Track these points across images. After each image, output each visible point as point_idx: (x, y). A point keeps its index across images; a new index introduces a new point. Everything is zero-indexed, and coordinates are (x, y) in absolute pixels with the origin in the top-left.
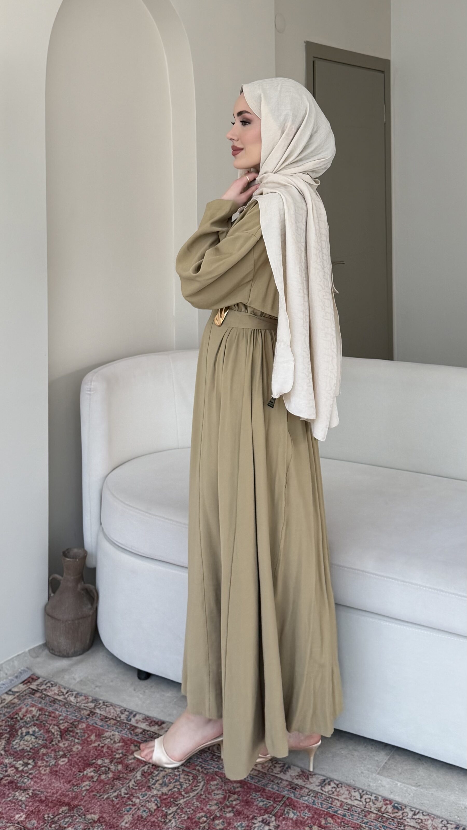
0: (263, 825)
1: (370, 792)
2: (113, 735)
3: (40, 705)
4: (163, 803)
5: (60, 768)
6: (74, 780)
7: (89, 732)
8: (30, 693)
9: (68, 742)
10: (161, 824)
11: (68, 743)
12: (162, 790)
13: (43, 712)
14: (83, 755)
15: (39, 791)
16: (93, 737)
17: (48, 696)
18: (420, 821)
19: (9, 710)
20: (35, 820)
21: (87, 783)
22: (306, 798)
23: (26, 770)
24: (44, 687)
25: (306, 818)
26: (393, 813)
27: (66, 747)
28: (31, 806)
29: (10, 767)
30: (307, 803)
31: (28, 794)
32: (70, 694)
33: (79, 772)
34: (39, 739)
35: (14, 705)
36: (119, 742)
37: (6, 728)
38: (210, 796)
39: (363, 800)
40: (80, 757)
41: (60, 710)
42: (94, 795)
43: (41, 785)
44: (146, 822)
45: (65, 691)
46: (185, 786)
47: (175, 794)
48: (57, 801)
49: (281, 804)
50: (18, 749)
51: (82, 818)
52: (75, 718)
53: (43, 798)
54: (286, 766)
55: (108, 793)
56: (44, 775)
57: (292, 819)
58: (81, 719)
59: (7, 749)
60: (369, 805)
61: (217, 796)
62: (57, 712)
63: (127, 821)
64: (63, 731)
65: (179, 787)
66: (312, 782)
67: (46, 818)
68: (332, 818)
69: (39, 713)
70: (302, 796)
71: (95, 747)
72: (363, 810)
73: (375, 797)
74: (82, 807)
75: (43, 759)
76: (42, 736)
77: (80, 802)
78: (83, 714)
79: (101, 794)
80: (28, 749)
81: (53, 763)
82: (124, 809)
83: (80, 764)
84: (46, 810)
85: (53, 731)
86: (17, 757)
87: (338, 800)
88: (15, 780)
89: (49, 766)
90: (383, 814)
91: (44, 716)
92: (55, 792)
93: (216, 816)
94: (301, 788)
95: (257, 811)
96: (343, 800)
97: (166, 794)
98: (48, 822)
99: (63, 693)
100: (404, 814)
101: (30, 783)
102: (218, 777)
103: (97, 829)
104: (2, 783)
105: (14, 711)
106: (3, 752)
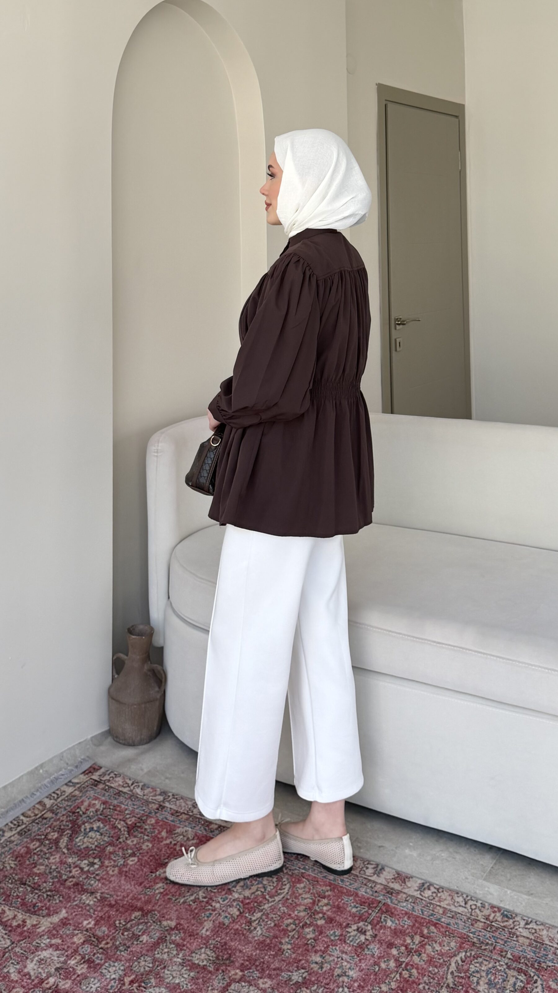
0: (359, 934)
1: (474, 898)
2: (186, 831)
3: (103, 798)
4: (246, 909)
5: (129, 868)
6: (146, 882)
7: (158, 828)
8: (92, 785)
9: (137, 839)
10: (245, 932)
12: (243, 893)
13: (108, 805)
14: (154, 854)
15: (108, 894)
16: (164, 834)
17: (112, 787)
18: (533, 931)
19: (69, 804)
20: (105, 926)
21: (160, 885)
22: (405, 904)
23: (92, 871)
24: (107, 777)
25: (406, 926)
26: (503, 922)
27: (135, 845)
28: (100, 911)
29: (74, 868)
30: (406, 910)
31: (96, 897)
32: (136, 786)
33: (151, 872)
34: (105, 836)
35: (75, 798)
36: (193, 839)
37: (67, 823)
38: (297, 901)
39: (468, 906)
40: (151, 856)
41: (126, 803)
42: (169, 899)
43: (109, 887)
44: (228, 930)
45: (130, 782)
46: (269, 889)
47: (259, 897)
48: (129, 905)
49: (377, 911)
50: (82, 847)
51: (157, 924)
52: (143, 812)
53: (113, 903)
54: (380, 867)
55: (184, 897)
56: (113, 876)
57: (390, 928)
58: (149, 813)
59: (69, 846)
60: (475, 912)
61: (306, 901)
62: (123, 806)
63: (208, 928)
64: (130, 826)
65: (263, 890)
66: (409, 885)
67: (118, 925)
68: (436, 927)
69: (102, 806)
70: (399, 902)
71: (167, 844)
72: (469, 918)
73: (481, 904)
74: (156, 912)
75: (110, 858)
76: (107, 832)
77: (153, 906)
78: (152, 808)
79: (177, 897)
80: (93, 847)
81: (122, 862)
82: (203, 914)
83: (151, 864)
84: (117, 915)
85: (119, 827)
86: (82, 855)
87: (440, 906)
88: (81, 881)
89: (117, 866)
90: (492, 922)
91: (109, 810)
92: (126, 896)
93: (306, 923)
94: (398, 893)
95: (350, 918)
96: (445, 906)
97: (248, 898)
98: (120, 929)
99: (128, 784)
100: (516, 923)
101: (98, 885)
102: (304, 880)
103: (175, 937)
104: (66, 886)
105: (76, 804)
106: (65, 851)
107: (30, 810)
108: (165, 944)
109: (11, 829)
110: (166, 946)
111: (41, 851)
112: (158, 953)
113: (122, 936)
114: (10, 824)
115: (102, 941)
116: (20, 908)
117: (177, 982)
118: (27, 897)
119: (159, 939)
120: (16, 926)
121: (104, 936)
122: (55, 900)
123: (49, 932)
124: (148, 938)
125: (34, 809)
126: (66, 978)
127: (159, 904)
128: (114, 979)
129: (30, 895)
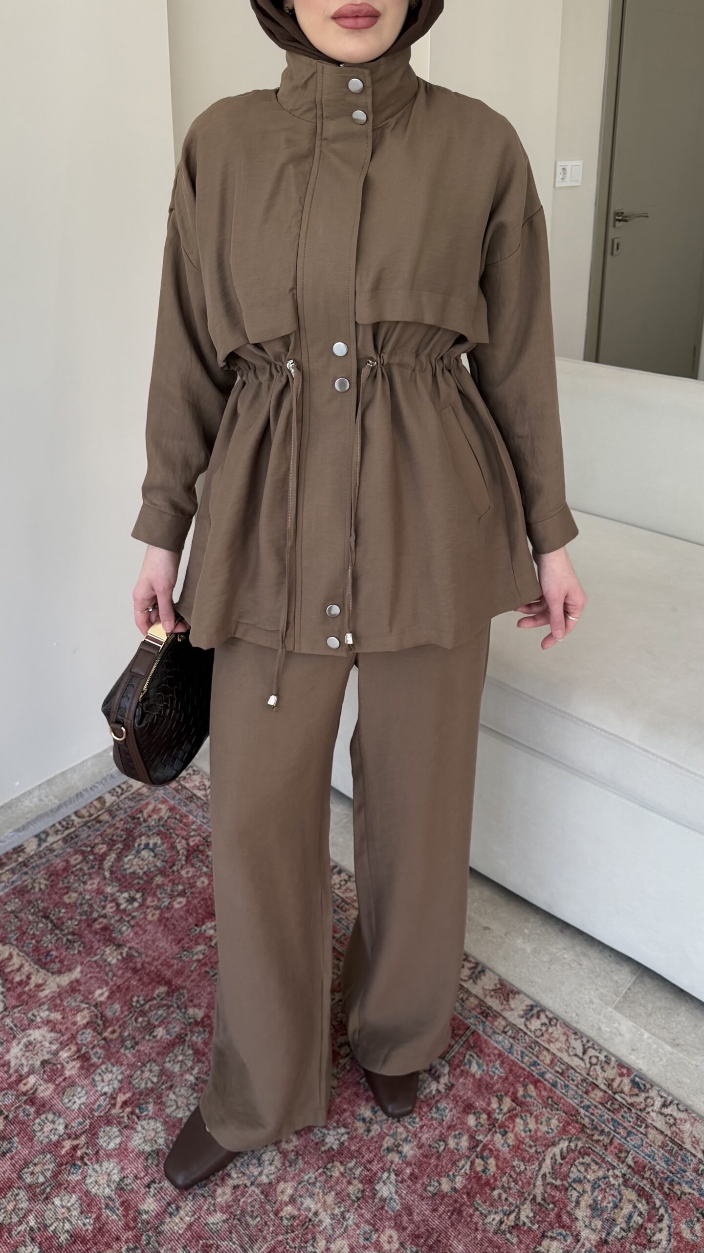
0: (430, 1080)
3: (172, 802)
5: (173, 915)
6: (186, 939)
9: (194, 869)
11: (193, 872)
13: (174, 813)
15: (137, 952)
17: (185, 788)
18: (672, 1121)
19: (132, 804)
20: (119, 1003)
21: (201, 948)
22: (501, 1038)
23: (129, 910)
25: (496, 1078)
26: (631, 1096)
27: (189, 878)
29: (111, 902)
30: (501, 1048)
31: (121, 954)
33: (196, 925)
34: (159, 859)
35: (141, 797)
37: (122, 833)
39: (587, 1057)
40: (203, 900)
41: (195, 814)
42: (207, 972)
43: (142, 940)
48: (156, 973)
49: (462, 1042)
50: (128, 871)
51: (181, 1011)
53: (139, 966)
54: (479, 968)
56: (150, 922)
57: (474, 1076)
59: (114, 869)
60: (595, 1069)
62: (191, 817)
64: (190, 849)
66: (513, 1006)
67: (134, 1004)
68: (536, 1087)
69: (169, 814)
70: (494, 1032)
72: (584, 1080)
73: (606, 1056)
74: (185, 991)
75: (155, 895)
76: (163, 854)
77: (184, 981)
80: (141, 872)
81: (166, 903)
83: (200, 911)
84: (138, 987)
85: (179, 848)
86: (125, 884)
87: (548, 1050)
88: (112, 925)
89: (160, 908)
90: (615, 1093)
91: (174, 820)
92: (156, 957)
94: (496, 1016)
96: (556, 1052)
98: (135, 1011)
103: (197, 1037)
104: (93, 929)
105: (139, 807)
106: (107, 874)
107: (85, 807)
108: (181, 1048)
109: (57, 832)
110: (182, 1050)
111: (81, 869)
112: (169, 1061)
113: (134, 1024)
114: (57, 825)
115: (109, 1026)
116: (31, 954)
117: (180, 1116)
118: (44, 938)
119: (177, 1037)
120: (17, 983)
121: (112, 1019)
122: (74, 949)
123: (53, 999)
124: (165, 1032)
125: (90, 807)
126: (50, 1080)
127: (191, 978)
128: (105, 1094)
129: (48, 936)
